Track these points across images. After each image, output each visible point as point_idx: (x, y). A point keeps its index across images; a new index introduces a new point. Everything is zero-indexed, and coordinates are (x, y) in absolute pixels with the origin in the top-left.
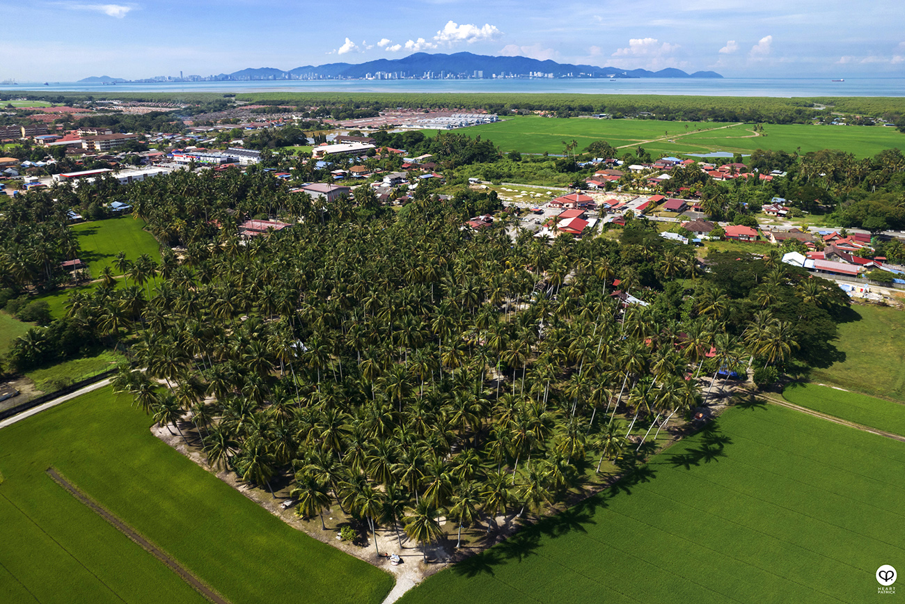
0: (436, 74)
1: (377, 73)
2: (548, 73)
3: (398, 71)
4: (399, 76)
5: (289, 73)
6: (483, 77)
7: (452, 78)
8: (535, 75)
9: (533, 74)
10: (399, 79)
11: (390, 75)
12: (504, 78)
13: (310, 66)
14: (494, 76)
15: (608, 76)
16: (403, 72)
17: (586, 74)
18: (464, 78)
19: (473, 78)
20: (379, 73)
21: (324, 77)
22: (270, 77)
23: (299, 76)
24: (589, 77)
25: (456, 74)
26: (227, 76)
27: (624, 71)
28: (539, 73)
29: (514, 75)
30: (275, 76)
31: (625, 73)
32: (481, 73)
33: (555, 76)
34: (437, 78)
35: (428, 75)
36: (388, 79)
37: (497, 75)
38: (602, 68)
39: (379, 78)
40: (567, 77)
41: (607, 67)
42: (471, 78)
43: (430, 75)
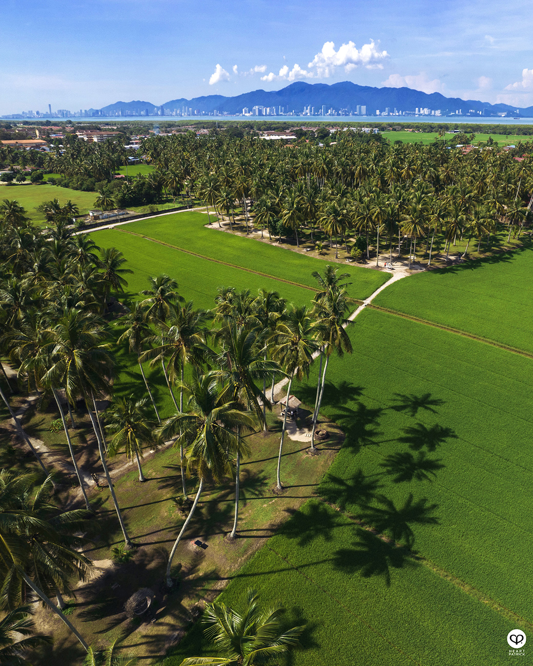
0: (317, 110)
1: (254, 108)
2: (435, 109)
3: (276, 105)
4: (277, 111)
5: (162, 108)
6: (367, 115)
7: (333, 115)
8: (422, 112)
9: (419, 111)
10: (278, 115)
11: (268, 109)
12: (389, 115)
13: (183, 100)
14: (378, 112)
15: (499, 114)
16: (282, 106)
17: (476, 111)
18: (346, 115)
19: (356, 115)
20: (256, 108)
21: (199, 112)
22: (142, 113)
23: (172, 111)
24: (478, 115)
25: (337, 110)
26: (97, 111)
27: (516, 109)
28: (426, 110)
29: (399, 112)
30: (147, 111)
31: (518, 111)
32: (364, 108)
33: (443, 114)
34: (318, 115)
35: (308, 111)
36: (266, 115)
37: (381, 112)
38: (493, 104)
39: (257, 113)
40: (455, 115)
41: (498, 103)
42: (354, 114)
43: (311, 111)
